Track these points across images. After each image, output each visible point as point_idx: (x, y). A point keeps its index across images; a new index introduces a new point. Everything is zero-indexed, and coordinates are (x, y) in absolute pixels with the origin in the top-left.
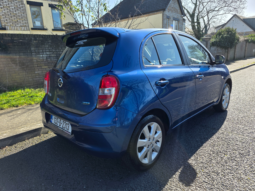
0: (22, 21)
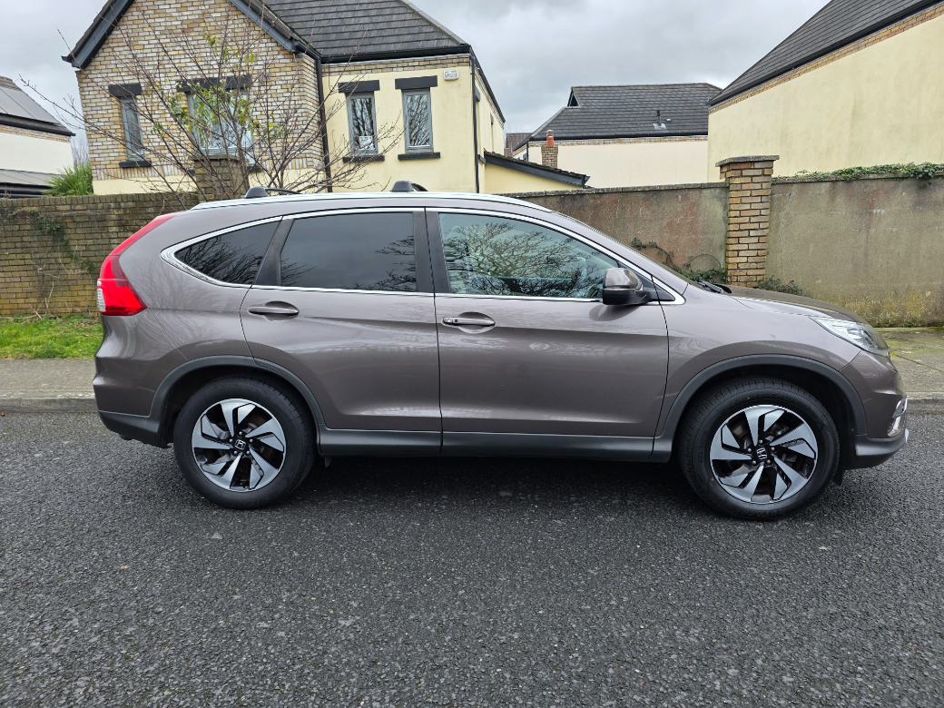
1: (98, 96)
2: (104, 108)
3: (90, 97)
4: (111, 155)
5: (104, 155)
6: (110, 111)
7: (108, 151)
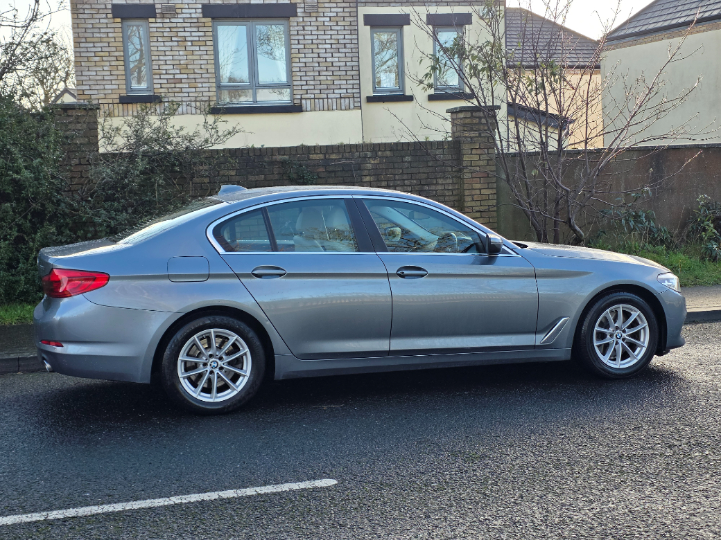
0: (344, 82)
1: (95, 16)
2: (102, 30)
3: (85, 16)
4: (106, 87)
5: (98, 87)
6: (110, 35)
7: (104, 82)
